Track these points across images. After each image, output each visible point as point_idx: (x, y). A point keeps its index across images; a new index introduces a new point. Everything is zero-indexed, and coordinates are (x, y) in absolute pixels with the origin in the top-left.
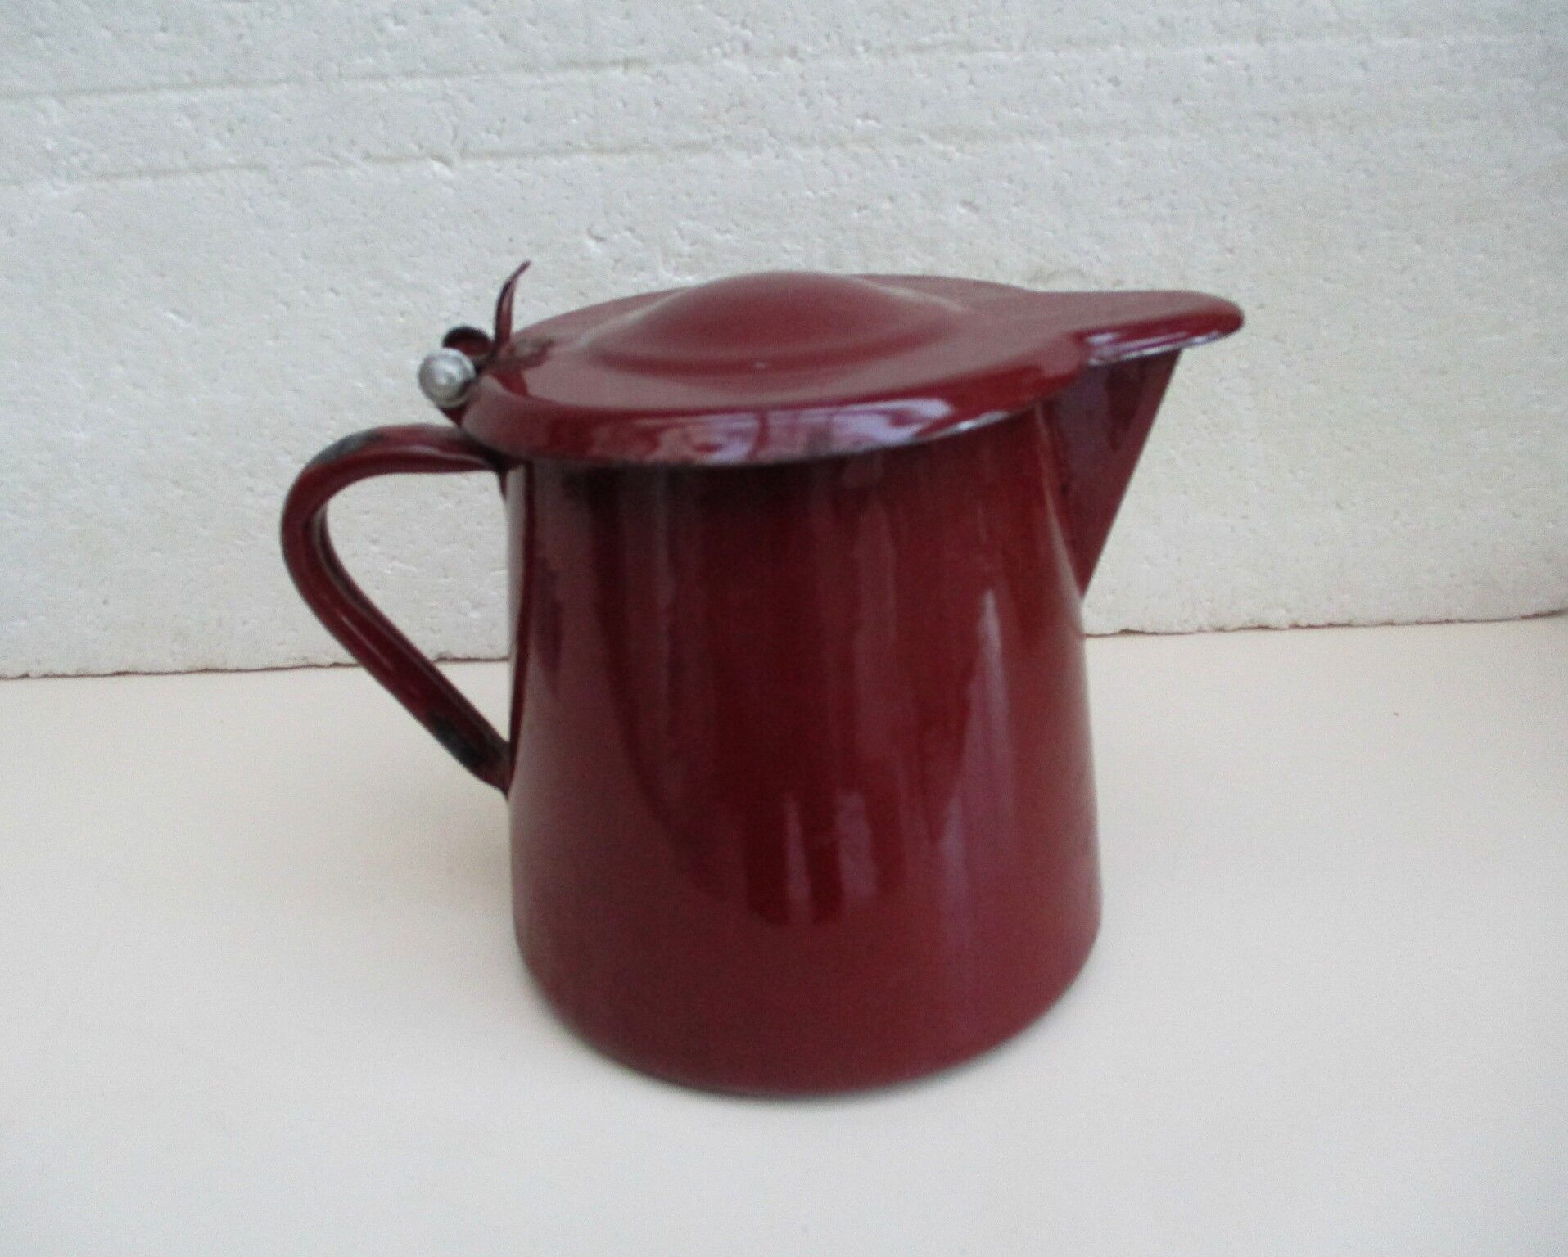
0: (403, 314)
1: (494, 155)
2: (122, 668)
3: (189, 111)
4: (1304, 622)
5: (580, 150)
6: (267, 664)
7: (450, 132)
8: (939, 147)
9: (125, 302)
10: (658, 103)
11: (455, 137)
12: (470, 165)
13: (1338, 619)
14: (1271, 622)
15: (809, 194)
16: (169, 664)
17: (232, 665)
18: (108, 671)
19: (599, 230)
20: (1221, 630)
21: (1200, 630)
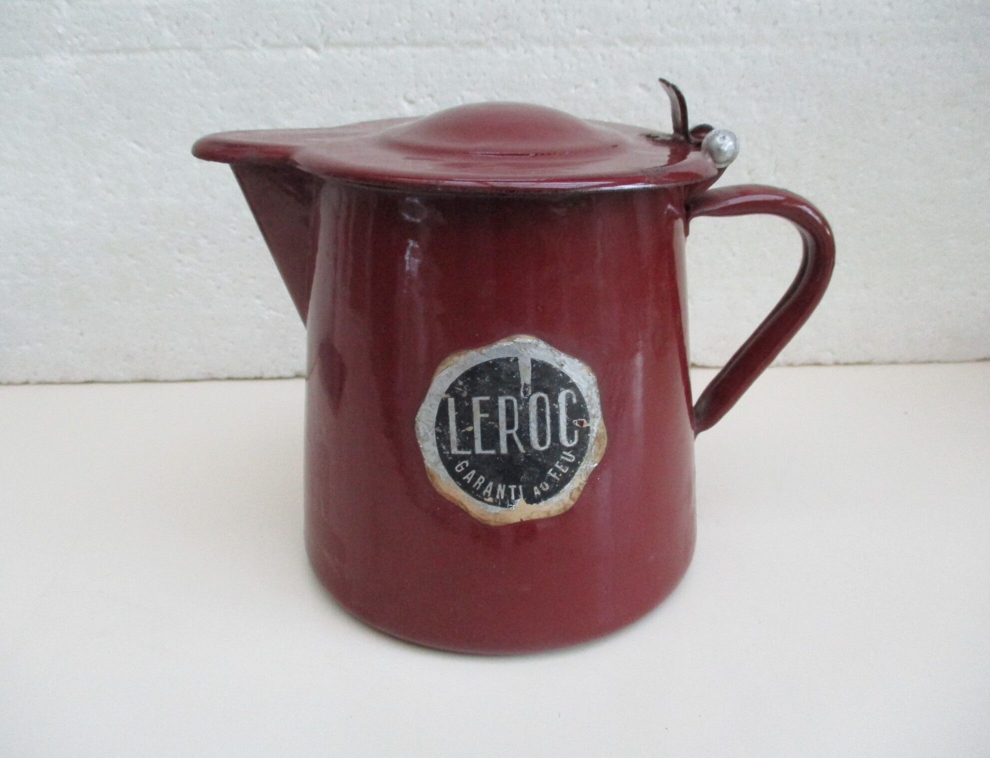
1: (347, 45)
2: (90, 378)
3: (151, 11)
4: (842, 361)
5: (401, 43)
6: (185, 377)
7: (319, 29)
8: (627, 48)
9: (104, 135)
10: (452, 15)
11: (322, 32)
12: (331, 51)
13: (863, 359)
14: (821, 360)
15: (545, 77)
16: (122, 376)
17: (162, 377)
18: (82, 379)
19: (411, 95)
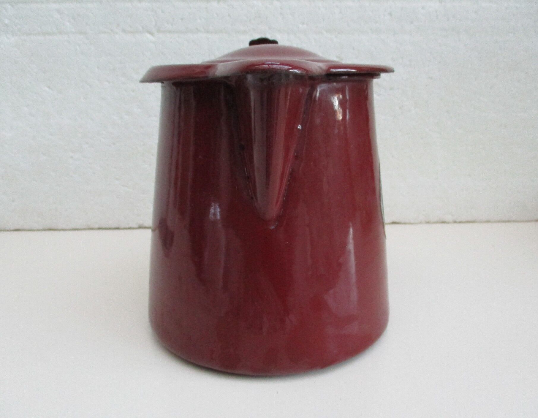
0: (133, 91)
1: (170, 32)
3: (59, 11)
4: (458, 220)
5: (201, 32)
7: (154, 23)
8: (329, 36)
10: (229, 15)
11: (156, 25)
12: (161, 36)
14: (446, 220)
21: (421, 223)
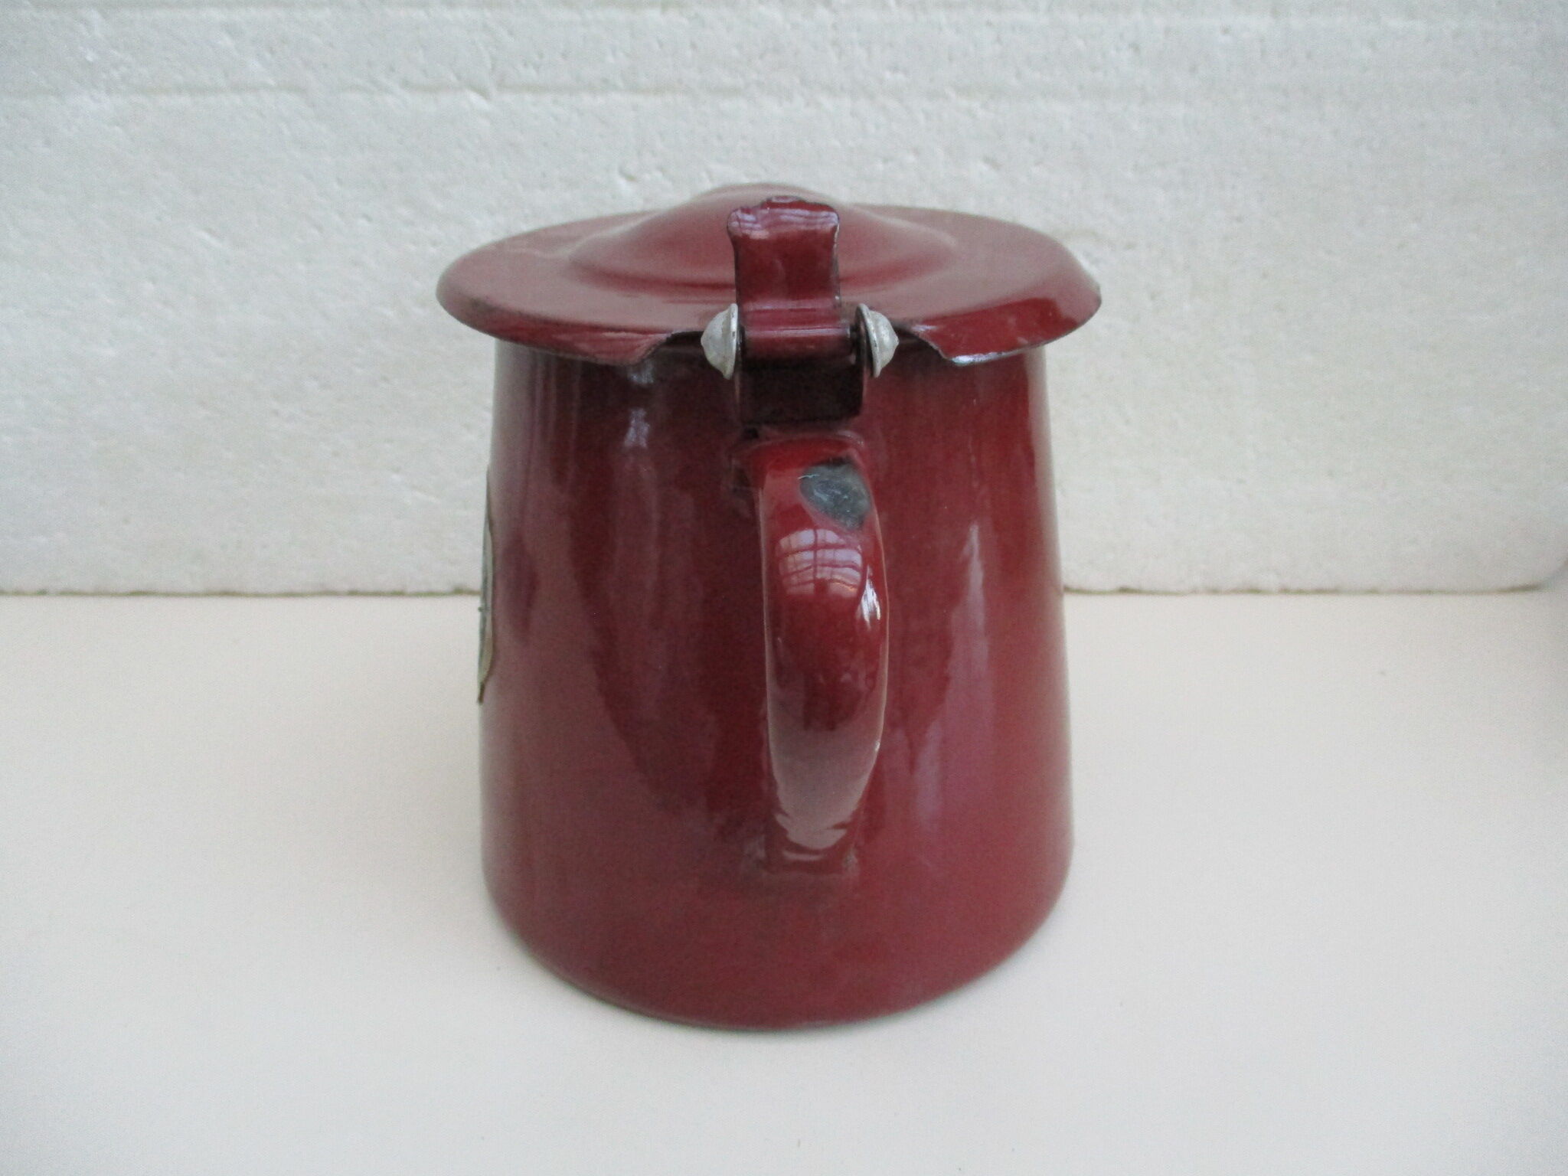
0: (434, 244)
1: (532, 88)
2: (137, 589)
3: (231, 29)
4: (1293, 587)
5: (616, 88)
7: (488, 63)
8: (964, 103)
9: (159, 219)
11: (493, 69)
12: (508, 98)
13: (1325, 585)
14: (1261, 585)
15: (837, 143)
16: (188, 586)
17: (250, 590)
18: (126, 590)
19: (630, 169)
20: (1215, 591)
21: (1194, 591)
